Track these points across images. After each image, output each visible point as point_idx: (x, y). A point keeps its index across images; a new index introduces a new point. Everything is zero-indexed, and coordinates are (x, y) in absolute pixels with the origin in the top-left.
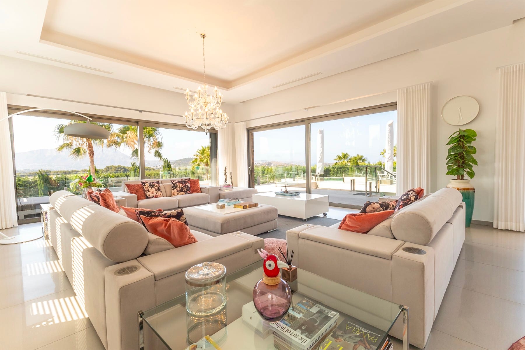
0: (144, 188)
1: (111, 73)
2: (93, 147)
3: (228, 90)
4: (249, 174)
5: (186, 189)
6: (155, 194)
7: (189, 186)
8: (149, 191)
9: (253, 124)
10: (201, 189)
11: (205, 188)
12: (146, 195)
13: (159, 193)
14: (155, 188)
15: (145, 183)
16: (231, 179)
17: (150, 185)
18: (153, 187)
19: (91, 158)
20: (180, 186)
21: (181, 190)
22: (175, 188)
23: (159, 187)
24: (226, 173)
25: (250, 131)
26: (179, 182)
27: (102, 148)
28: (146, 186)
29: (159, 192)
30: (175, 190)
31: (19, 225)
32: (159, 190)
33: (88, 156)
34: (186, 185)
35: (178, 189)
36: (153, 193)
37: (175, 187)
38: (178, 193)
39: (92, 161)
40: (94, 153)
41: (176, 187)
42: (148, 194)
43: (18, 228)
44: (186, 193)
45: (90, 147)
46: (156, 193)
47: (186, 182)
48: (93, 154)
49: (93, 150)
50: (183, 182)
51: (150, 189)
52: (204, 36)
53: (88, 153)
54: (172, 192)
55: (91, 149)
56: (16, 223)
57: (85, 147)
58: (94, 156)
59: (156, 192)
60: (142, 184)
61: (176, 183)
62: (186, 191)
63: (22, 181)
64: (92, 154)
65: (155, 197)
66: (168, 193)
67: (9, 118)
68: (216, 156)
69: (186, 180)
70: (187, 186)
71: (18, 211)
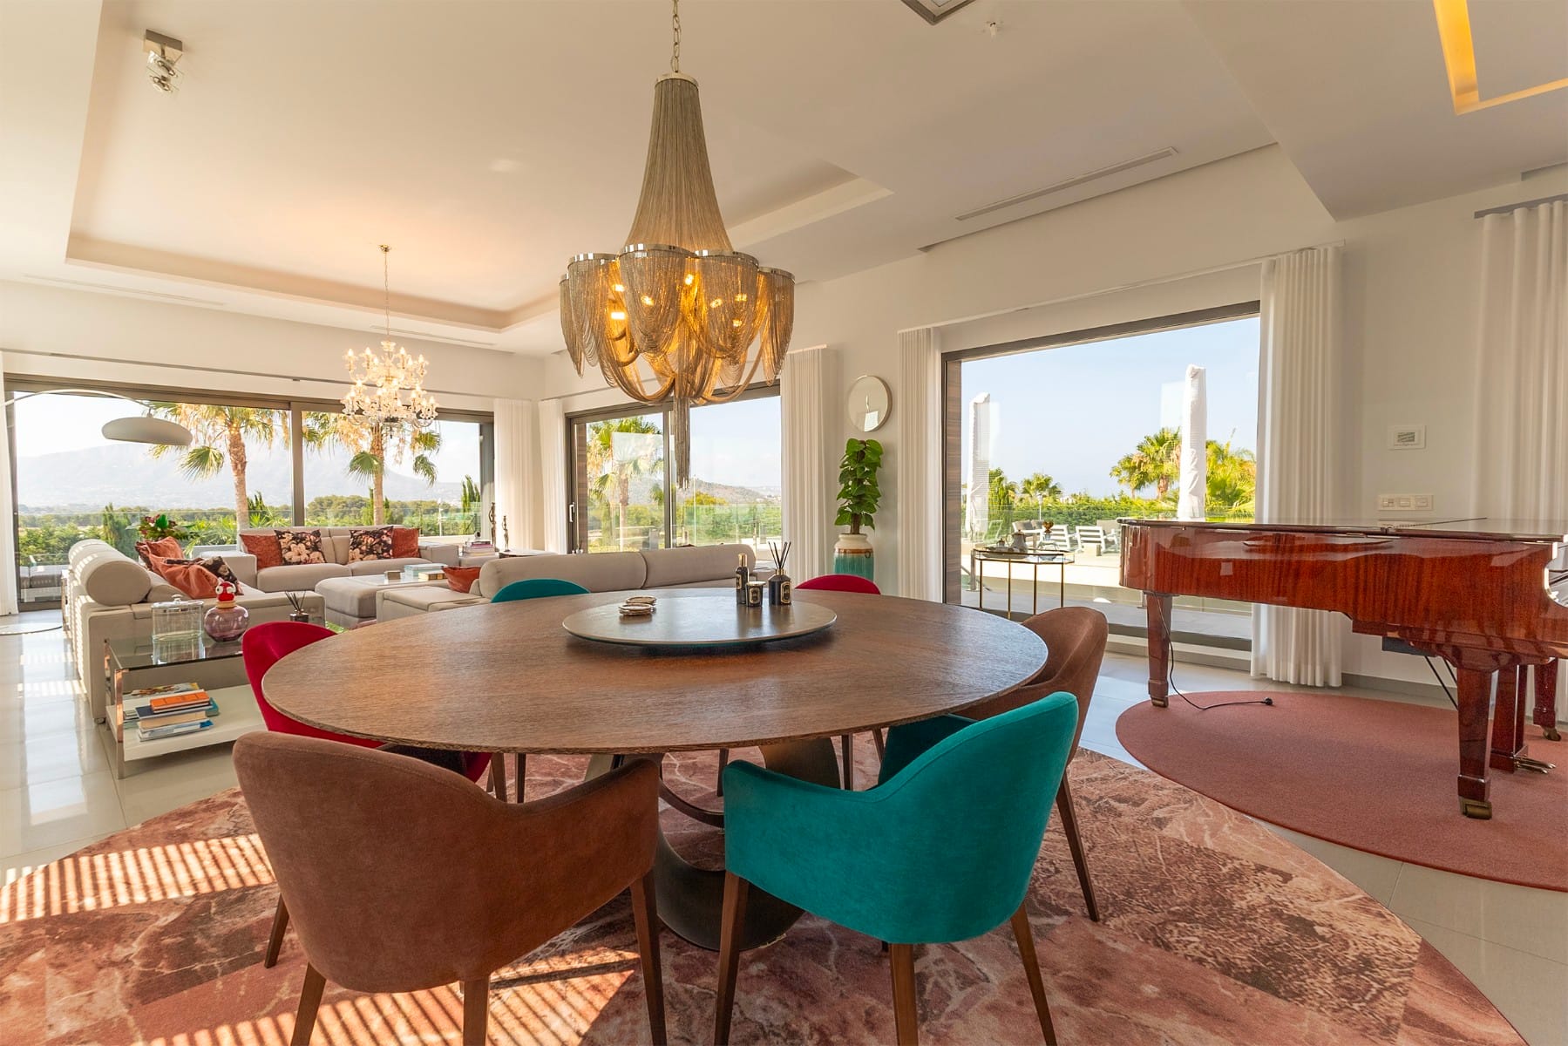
0: (280, 543)
1: (222, 304)
2: (244, 446)
3: (499, 332)
4: (571, 521)
5: (382, 550)
6: (302, 558)
7: (390, 542)
8: (290, 549)
9: (579, 406)
10: (422, 551)
11: (426, 548)
12: (284, 559)
13: (316, 555)
14: (305, 544)
15: (284, 533)
16: (506, 530)
17: (293, 539)
18: (301, 542)
19: (238, 474)
20: (369, 541)
21: (370, 551)
22: (357, 547)
23: (316, 543)
24: (493, 516)
25: (573, 422)
26: (367, 533)
27: (270, 448)
28: (284, 540)
29: (314, 553)
30: (357, 551)
31: (20, 611)
32: (315, 547)
33: (231, 469)
34: (381, 541)
35: (364, 548)
36: (299, 555)
37: (356, 544)
38: (361, 556)
39: (241, 484)
40: (245, 462)
41: (360, 543)
42: (287, 556)
43: (17, 618)
44: (379, 558)
45: (237, 445)
46: (308, 555)
47: (383, 534)
48: (244, 464)
49: (244, 454)
50: (377, 534)
51: (292, 546)
52: (386, 250)
53: (228, 460)
54: (351, 555)
55: (238, 452)
56: (15, 610)
57: (222, 446)
58: (246, 470)
59: (308, 552)
60: (277, 535)
61: (361, 535)
62: (380, 552)
63: (57, 536)
64: (240, 464)
65: (305, 563)
66: (341, 556)
67: (7, 406)
68: (492, 480)
69: (385, 529)
70: (385, 542)
71: (19, 587)
